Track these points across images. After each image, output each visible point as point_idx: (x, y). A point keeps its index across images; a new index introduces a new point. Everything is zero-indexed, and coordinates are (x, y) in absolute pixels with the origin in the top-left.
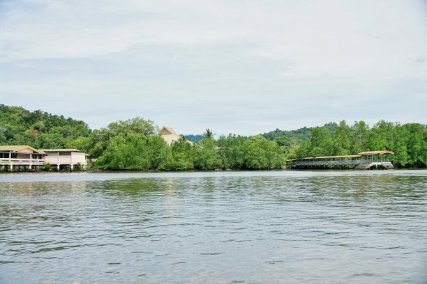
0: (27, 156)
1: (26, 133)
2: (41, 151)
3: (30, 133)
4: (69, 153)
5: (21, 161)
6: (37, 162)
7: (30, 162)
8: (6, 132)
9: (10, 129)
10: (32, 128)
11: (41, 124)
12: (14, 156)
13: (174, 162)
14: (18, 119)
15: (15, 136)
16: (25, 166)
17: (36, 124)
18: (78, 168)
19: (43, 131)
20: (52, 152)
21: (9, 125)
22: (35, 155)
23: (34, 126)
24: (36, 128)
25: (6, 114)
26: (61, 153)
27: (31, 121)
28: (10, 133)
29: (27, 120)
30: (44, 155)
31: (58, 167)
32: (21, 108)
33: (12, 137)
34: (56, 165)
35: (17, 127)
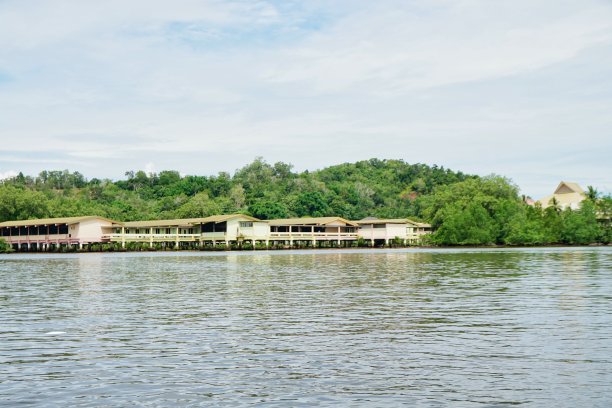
0: (335, 229)
1: (401, 196)
2: (354, 223)
3: (405, 195)
4: (383, 225)
5: (327, 236)
6: (349, 236)
7: (340, 236)
8: (375, 195)
9: (380, 191)
10: (408, 188)
11: (420, 182)
12: (322, 229)
13: (521, 234)
14: (391, 178)
15: (386, 200)
16: (332, 241)
17: (413, 184)
18: (396, 243)
19: (423, 192)
20: (366, 224)
21: (379, 186)
22: (348, 229)
23: (411, 185)
24: (414, 189)
25: (379, 171)
26: (376, 226)
27: (408, 180)
28: (380, 196)
29: (403, 178)
30: (357, 228)
31: (373, 242)
32: (401, 162)
33: (383, 202)
34: (370, 240)
35: (389, 188)
